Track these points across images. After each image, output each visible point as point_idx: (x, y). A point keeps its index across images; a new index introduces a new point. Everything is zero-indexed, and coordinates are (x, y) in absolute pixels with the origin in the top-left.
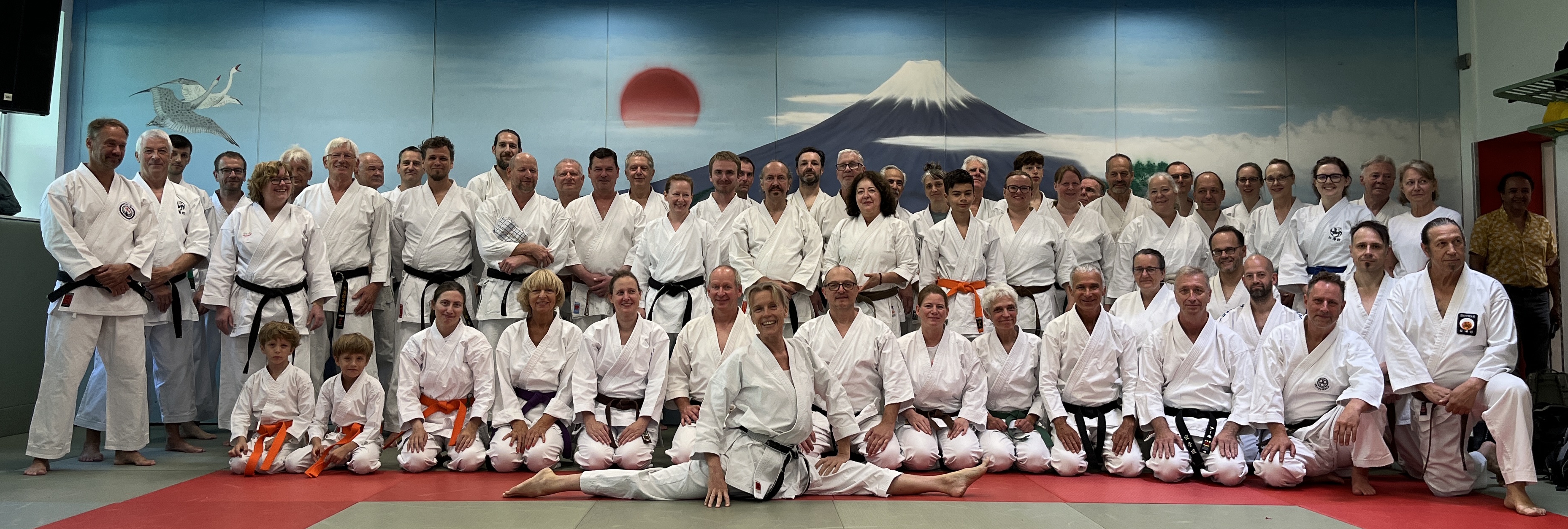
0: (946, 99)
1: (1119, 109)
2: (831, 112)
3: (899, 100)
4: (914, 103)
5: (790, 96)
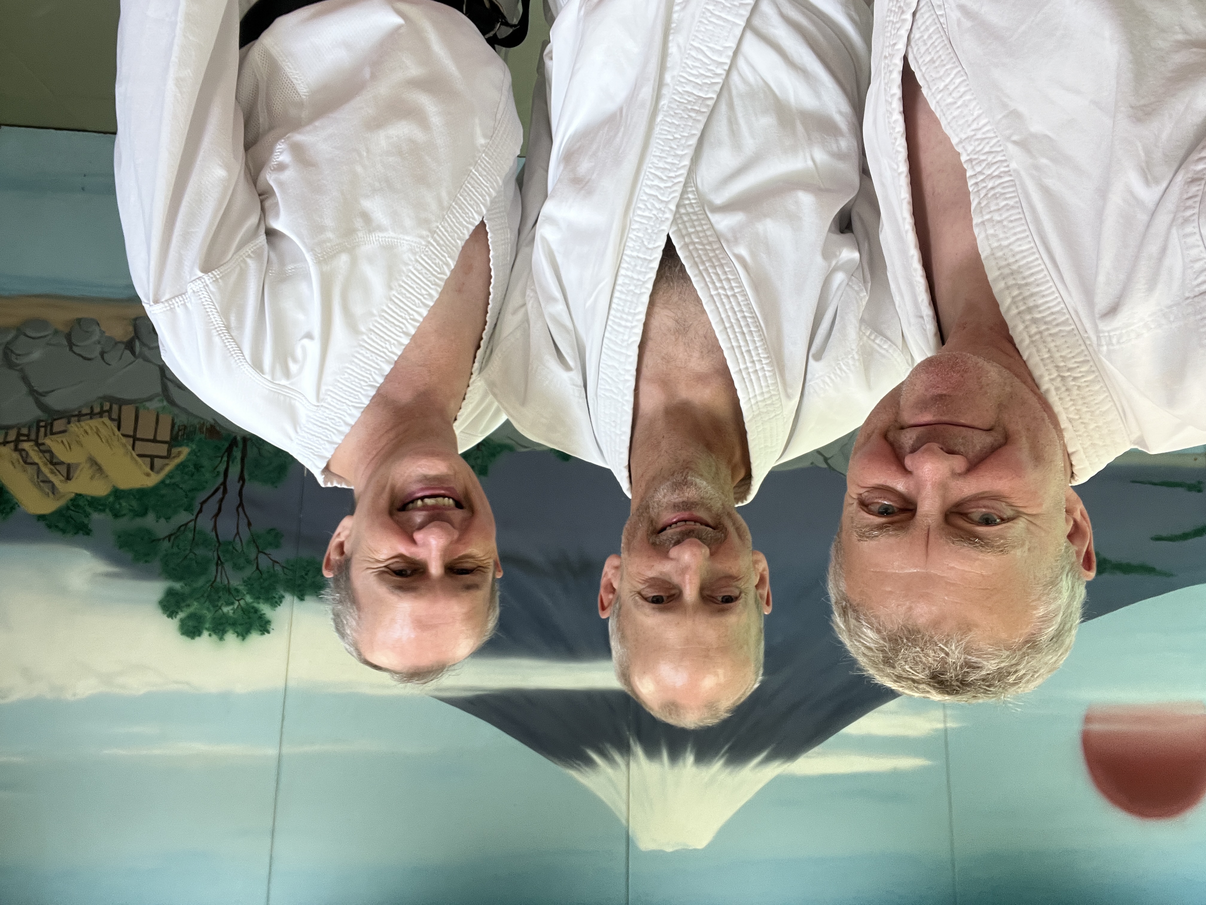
0: (628, 765)
1: (272, 752)
2: (848, 736)
3: (718, 765)
4: (690, 758)
5: (925, 769)
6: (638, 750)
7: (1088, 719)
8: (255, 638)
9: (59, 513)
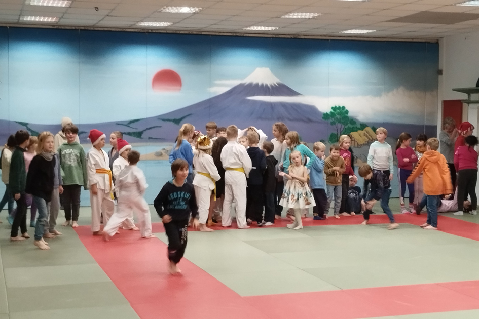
0: (271, 83)
4: (260, 84)
6: (269, 85)
7: (180, 89)
8: (334, 106)
9: (365, 127)
